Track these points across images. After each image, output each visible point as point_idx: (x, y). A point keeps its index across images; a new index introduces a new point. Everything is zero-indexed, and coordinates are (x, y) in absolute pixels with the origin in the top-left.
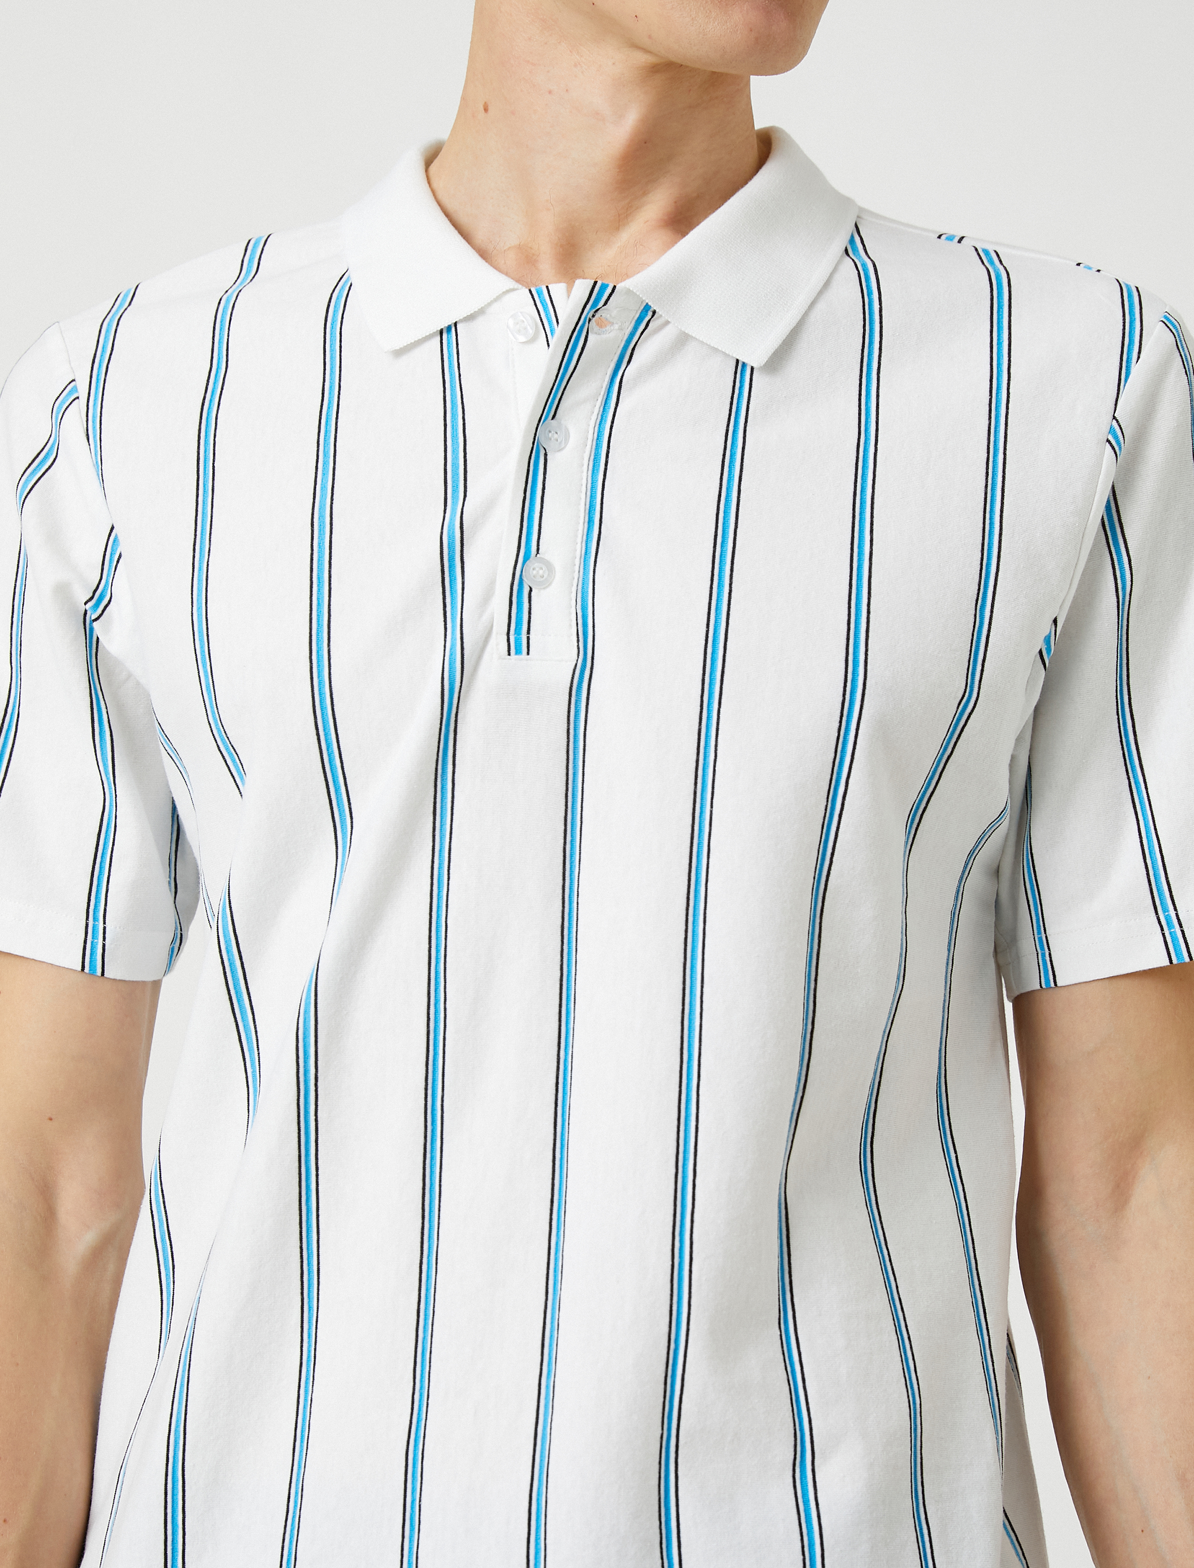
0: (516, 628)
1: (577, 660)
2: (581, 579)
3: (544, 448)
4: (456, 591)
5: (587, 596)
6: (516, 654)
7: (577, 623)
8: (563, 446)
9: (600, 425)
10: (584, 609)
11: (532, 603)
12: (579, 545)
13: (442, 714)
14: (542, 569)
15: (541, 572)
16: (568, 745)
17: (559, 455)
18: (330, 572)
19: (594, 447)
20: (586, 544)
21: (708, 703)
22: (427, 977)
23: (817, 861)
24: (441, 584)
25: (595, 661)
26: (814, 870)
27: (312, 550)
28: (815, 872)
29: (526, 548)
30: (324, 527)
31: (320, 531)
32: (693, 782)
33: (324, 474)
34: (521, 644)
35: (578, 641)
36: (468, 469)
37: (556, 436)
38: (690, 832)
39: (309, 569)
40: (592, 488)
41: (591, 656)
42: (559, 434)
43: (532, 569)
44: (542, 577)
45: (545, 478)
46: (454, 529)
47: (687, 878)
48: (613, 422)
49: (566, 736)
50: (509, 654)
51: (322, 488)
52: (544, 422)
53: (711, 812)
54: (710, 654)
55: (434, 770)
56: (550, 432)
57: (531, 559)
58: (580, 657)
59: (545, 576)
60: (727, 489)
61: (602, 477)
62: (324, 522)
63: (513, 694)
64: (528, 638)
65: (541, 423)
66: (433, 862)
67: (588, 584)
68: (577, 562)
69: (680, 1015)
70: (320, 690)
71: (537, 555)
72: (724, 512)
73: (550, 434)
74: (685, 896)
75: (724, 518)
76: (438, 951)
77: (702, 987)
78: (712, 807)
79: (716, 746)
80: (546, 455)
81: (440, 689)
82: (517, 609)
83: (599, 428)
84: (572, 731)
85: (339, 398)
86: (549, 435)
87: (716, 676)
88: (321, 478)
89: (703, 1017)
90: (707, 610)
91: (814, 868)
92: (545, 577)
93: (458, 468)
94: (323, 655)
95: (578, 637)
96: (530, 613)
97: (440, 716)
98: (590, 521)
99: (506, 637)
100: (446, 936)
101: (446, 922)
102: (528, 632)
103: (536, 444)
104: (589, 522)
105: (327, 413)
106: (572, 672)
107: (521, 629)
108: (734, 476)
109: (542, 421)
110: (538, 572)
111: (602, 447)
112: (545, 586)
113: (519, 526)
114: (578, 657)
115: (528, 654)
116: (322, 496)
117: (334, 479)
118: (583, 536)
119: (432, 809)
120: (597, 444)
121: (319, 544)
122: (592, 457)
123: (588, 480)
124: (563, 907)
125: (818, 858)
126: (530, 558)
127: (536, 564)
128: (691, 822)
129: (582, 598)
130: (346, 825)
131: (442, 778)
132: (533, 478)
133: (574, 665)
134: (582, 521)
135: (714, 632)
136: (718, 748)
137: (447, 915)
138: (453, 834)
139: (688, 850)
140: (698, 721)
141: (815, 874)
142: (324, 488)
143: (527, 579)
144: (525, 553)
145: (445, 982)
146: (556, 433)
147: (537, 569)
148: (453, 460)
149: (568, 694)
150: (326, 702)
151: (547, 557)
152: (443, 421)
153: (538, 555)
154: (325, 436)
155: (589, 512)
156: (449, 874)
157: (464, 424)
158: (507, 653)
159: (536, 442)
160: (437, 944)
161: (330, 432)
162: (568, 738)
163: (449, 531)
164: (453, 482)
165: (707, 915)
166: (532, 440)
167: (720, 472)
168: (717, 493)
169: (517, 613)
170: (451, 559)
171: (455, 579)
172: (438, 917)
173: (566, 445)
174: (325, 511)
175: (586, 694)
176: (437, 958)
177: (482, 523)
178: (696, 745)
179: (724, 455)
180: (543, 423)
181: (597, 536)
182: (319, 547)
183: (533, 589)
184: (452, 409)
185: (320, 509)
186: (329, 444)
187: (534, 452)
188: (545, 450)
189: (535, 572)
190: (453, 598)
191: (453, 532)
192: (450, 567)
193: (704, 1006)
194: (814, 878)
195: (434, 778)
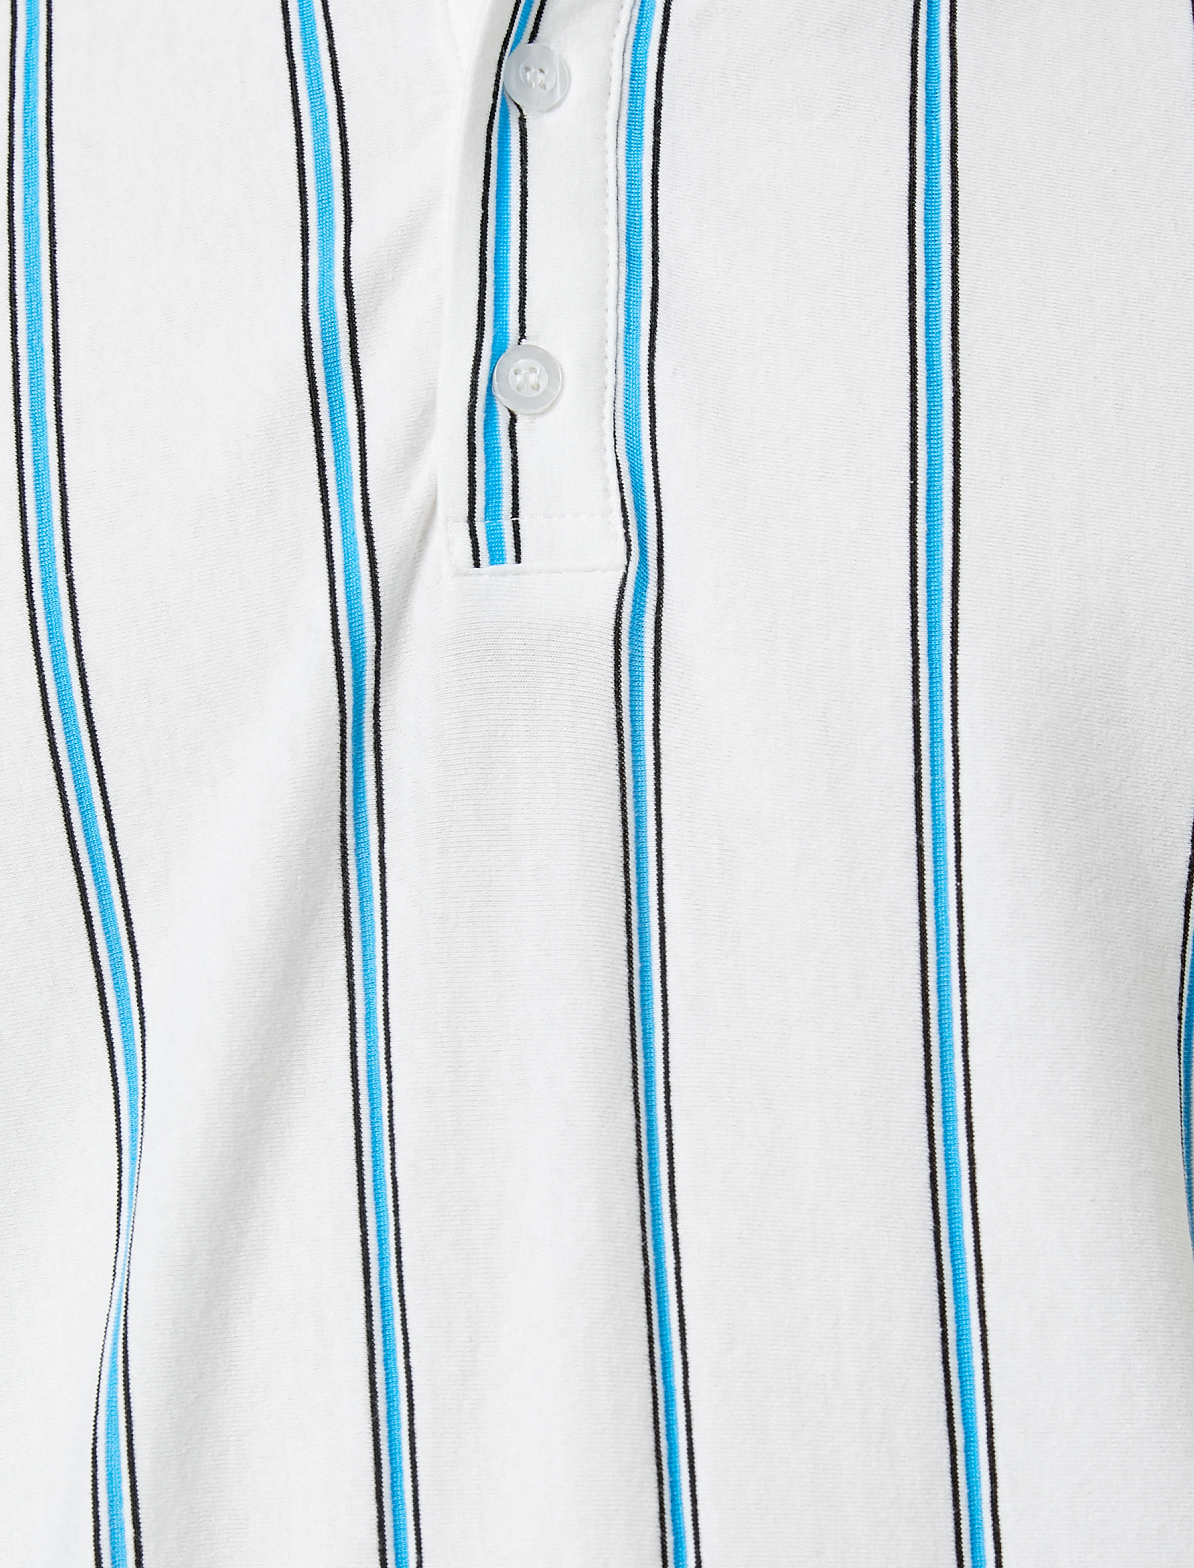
0: (487, 504)
1: (627, 567)
2: (621, 388)
3: (518, 106)
4: (345, 432)
5: (638, 424)
6: (492, 562)
7: (621, 485)
8: (559, 98)
9: (635, 46)
10: (633, 451)
11: (519, 446)
12: (612, 312)
13: (343, 712)
14: (533, 370)
15: (533, 378)
16: (621, 756)
17: (550, 120)
18: (57, 400)
19: (626, 96)
20: (628, 310)
21: (929, 646)
22: (362, 1302)
23: (1182, 979)
24: (310, 419)
25: (666, 567)
26: (1177, 1000)
27: (15, 354)
28: (1180, 1004)
29: (495, 326)
30: (39, 304)
31: (30, 312)
32: (913, 826)
33: (27, 186)
34: (501, 540)
35: (626, 524)
36: (352, 162)
37: (541, 77)
38: (917, 938)
39: (11, 397)
40: (630, 184)
41: (655, 556)
42: (546, 73)
43: (512, 372)
44: (537, 387)
45: (524, 171)
46: (332, 298)
47: (922, 1041)
48: (663, 40)
49: (616, 737)
50: (477, 564)
51: (26, 218)
52: (513, 48)
53: (959, 890)
54: (924, 535)
55: (338, 839)
56: (527, 69)
57: (507, 350)
58: (632, 558)
59: (543, 385)
60: (927, 170)
61: (651, 160)
62: (38, 294)
63: (492, 652)
64: (516, 526)
65: (508, 50)
66: (353, 1044)
67: (638, 397)
68: (610, 350)
69: (938, 1346)
70: (55, 666)
71: (520, 340)
72: (926, 221)
73: (528, 75)
74: (922, 1081)
75: (927, 235)
76: (381, 1243)
77: (980, 1281)
78: (959, 878)
79: (955, 740)
80: (522, 120)
81: (331, 658)
82: (487, 462)
83: (634, 54)
84: (626, 725)
85: (49, 18)
86: (526, 77)
87: (941, 583)
88: (23, 195)
89: (990, 1347)
90: (907, 440)
91: (1177, 996)
92: (541, 389)
93: (328, 160)
94: (57, 588)
95: (625, 516)
96: (515, 469)
97: (338, 718)
98: (632, 259)
99: (466, 527)
100: (396, 1206)
101: (393, 1174)
102: (515, 512)
103: (499, 97)
104: (629, 262)
105: (27, 54)
106: (616, 592)
107: (498, 506)
108: (938, 140)
109: (509, 47)
110: (526, 377)
111: (643, 95)
112: (543, 409)
113: (477, 281)
114: (628, 559)
115: (518, 560)
116: (28, 235)
117: (51, 197)
118: (618, 292)
119: (341, 927)
120: (632, 90)
121: (30, 341)
122: (624, 119)
123: (620, 169)
124: (638, 1117)
125: (1183, 973)
126: (506, 348)
127: (520, 361)
128: (916, 917)
129: (628, 429)
130: (124, 972)
131: (357, 855)
132: (498, 174)
133: (621, 576)
134: (613, 259)
135: (929, 486)
136: (961, 744)
137: (393, 1159)
138: (390, 977)
139: (918, 978)
140: (910, 687)
141: (1181, 1009)
142: (30, 218)
143: (503, 396)
144: (495, 337)
145: (403, 1310)
146: (542, 71)
147: (524, 372)
148: (316, 143)
149: (612, 643)
150: (71, 694)
151: (543, 344)
152: (285, 57)
153: (523, 340)
154: (26, 102)
155: (628, 238)
156: (389, 1067)
157: (334, 63)
158: (472, 561)
159: (500, 93)
160: (379, 1226)
161: (36, 94)
162: (620, 740)
163: (321, 301)
164: (320, 191)
165: (974, 1120)
166: (492, 89)
167: (908, 134)
168: (906, 180)
169: (487, 471)
170: (331, 363)
171: (342, 405)
172: (376, 1165)
173: (566, 95)
174: (39, 268)
175: (652, 641)
176: (382, 1258)
177: (393, 279)
178: (911, 742)
179: (913, 98)
180: (511, 51)
181: (650, 291)
182: (31, 348)
183: (519, 417)
184: (303, 29)
185: (27, 266)
186: (34, 119)
187: (497, 114)
188: (521, 111)
189: (519, 378)
190: (340, 451)
191: (332, 304)
192: (328, 379)
193: (989, 1323)
194: (1180, 1018)
195: (339, 856)
